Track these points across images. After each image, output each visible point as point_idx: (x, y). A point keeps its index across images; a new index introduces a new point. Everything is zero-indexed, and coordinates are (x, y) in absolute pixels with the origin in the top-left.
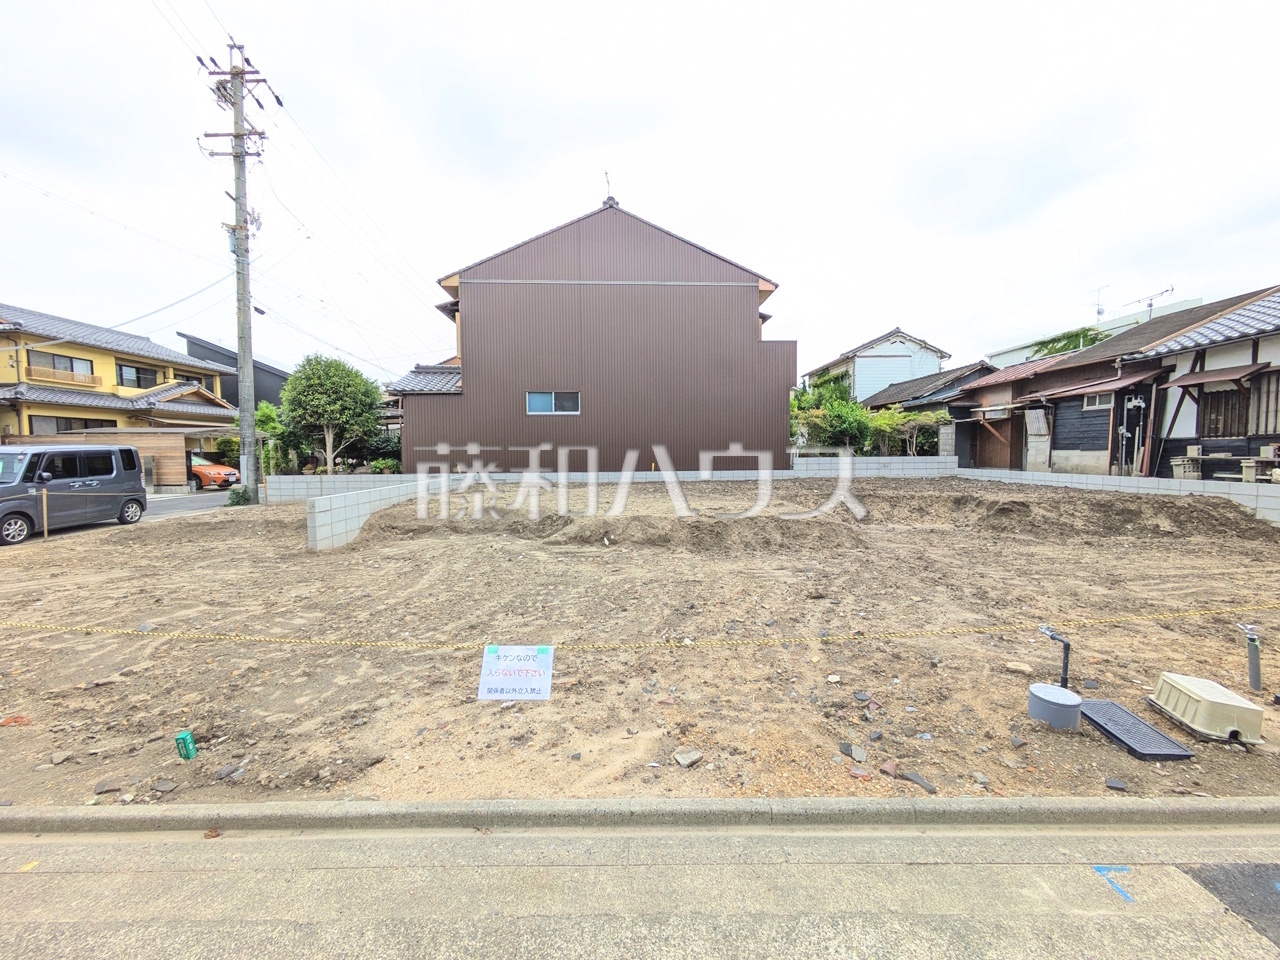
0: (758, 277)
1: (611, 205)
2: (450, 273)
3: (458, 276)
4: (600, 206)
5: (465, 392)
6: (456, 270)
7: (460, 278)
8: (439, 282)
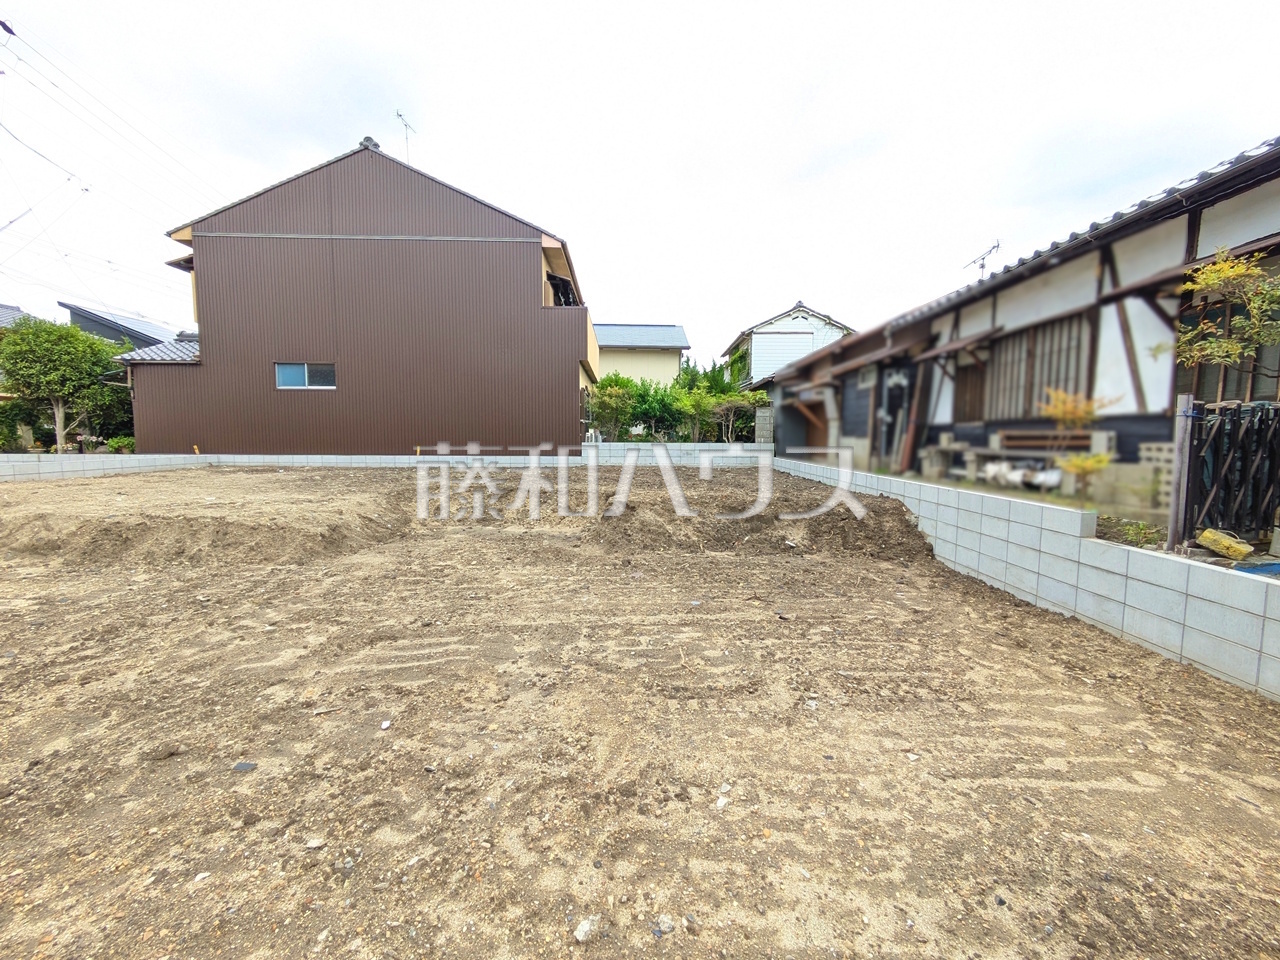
0: (539, 232)
1: (368, 147)
2: (180, 225)
3: (190, 229)
4: (356, 147)
5: (204, 362)
6: (188, 221)
7: (193, 230)
8: (169, 234)
